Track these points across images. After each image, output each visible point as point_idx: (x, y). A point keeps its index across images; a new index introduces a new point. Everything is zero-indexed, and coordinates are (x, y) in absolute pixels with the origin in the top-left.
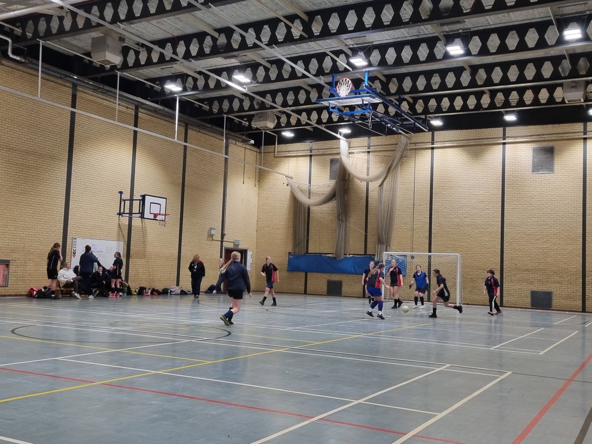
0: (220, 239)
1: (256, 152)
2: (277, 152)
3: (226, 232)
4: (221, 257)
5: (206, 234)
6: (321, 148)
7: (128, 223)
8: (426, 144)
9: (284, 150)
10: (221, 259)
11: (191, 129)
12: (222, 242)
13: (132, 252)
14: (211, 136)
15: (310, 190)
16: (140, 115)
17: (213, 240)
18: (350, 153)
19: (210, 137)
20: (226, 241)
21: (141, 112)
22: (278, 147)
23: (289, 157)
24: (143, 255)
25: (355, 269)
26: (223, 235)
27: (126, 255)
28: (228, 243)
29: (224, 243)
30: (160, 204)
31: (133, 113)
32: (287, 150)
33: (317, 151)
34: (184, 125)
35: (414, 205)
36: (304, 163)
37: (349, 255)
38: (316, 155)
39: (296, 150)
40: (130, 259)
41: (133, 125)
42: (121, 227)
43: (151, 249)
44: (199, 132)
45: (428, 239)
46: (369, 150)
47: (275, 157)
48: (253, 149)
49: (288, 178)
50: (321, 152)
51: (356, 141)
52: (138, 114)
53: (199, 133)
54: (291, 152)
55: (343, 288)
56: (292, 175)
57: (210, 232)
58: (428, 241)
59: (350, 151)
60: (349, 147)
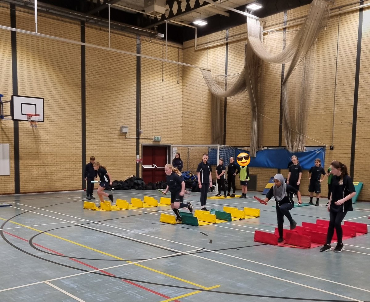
0: (135, 137)
1: (178, 48)
2: (197, 46)
3: (142, 130)
4: (138, 153)
5: (117, 132)
6: (236, 34)
7: (13, 126)
8: (353, 5)
9: (203, 43)
10: (138, 156)
11: (89, 27)
12: (138, 139)
13: (21, 154)
14: (116, 33)
15: (226, 81)
16: (17, 13)
17: (126, 138)
18: (264, 34)
19: (116, 35)
20: (143, 139)
21: (17, 10)
22: (197, 41)
23: (208, 48)
24: (37, 156)
25: (267, 162)
26: (138, 134)
27: (13, 157)
28: (146, 140)
29: (140, 140)
30: (35, 105)
31: (9, 11)
32: (206, 42)
33: (233, 38)
34: (80, 23)
35: (336, 85)
36: (220, 52)
37: (263, 147)
38: (232, 43)
39: (213, 40)
40: (20, 161)
41: (10, 25)
42: (4, 130)
43: (46, 150)
44: (101, 29)
45: (352, 125)
46: (285, 26)
47: (196, 51)
48: (174, 45)
49: (203, 71)
50: (236, 38)
51: (272, 19)
52: (15, 13)
53: (102, 32)
54: (209, 44)
55: (257, 183)
56: (210, 68)
57: (122, 130)
58: (351, 128)
59: (264, 32)
60: (264, 28)
